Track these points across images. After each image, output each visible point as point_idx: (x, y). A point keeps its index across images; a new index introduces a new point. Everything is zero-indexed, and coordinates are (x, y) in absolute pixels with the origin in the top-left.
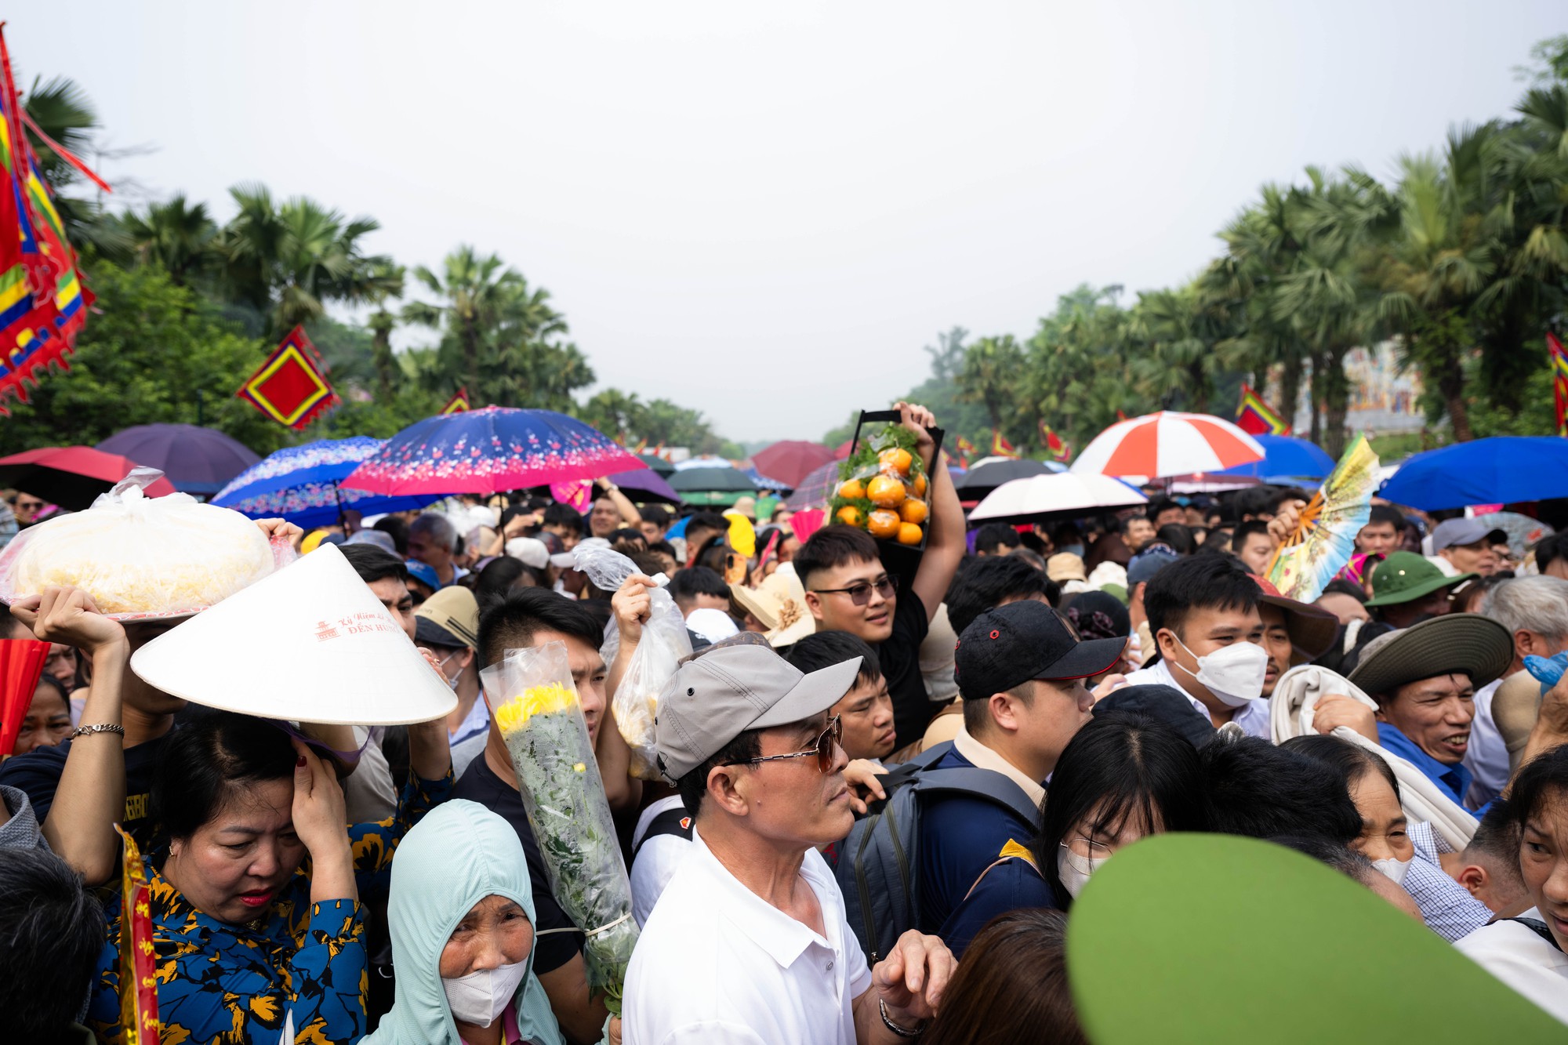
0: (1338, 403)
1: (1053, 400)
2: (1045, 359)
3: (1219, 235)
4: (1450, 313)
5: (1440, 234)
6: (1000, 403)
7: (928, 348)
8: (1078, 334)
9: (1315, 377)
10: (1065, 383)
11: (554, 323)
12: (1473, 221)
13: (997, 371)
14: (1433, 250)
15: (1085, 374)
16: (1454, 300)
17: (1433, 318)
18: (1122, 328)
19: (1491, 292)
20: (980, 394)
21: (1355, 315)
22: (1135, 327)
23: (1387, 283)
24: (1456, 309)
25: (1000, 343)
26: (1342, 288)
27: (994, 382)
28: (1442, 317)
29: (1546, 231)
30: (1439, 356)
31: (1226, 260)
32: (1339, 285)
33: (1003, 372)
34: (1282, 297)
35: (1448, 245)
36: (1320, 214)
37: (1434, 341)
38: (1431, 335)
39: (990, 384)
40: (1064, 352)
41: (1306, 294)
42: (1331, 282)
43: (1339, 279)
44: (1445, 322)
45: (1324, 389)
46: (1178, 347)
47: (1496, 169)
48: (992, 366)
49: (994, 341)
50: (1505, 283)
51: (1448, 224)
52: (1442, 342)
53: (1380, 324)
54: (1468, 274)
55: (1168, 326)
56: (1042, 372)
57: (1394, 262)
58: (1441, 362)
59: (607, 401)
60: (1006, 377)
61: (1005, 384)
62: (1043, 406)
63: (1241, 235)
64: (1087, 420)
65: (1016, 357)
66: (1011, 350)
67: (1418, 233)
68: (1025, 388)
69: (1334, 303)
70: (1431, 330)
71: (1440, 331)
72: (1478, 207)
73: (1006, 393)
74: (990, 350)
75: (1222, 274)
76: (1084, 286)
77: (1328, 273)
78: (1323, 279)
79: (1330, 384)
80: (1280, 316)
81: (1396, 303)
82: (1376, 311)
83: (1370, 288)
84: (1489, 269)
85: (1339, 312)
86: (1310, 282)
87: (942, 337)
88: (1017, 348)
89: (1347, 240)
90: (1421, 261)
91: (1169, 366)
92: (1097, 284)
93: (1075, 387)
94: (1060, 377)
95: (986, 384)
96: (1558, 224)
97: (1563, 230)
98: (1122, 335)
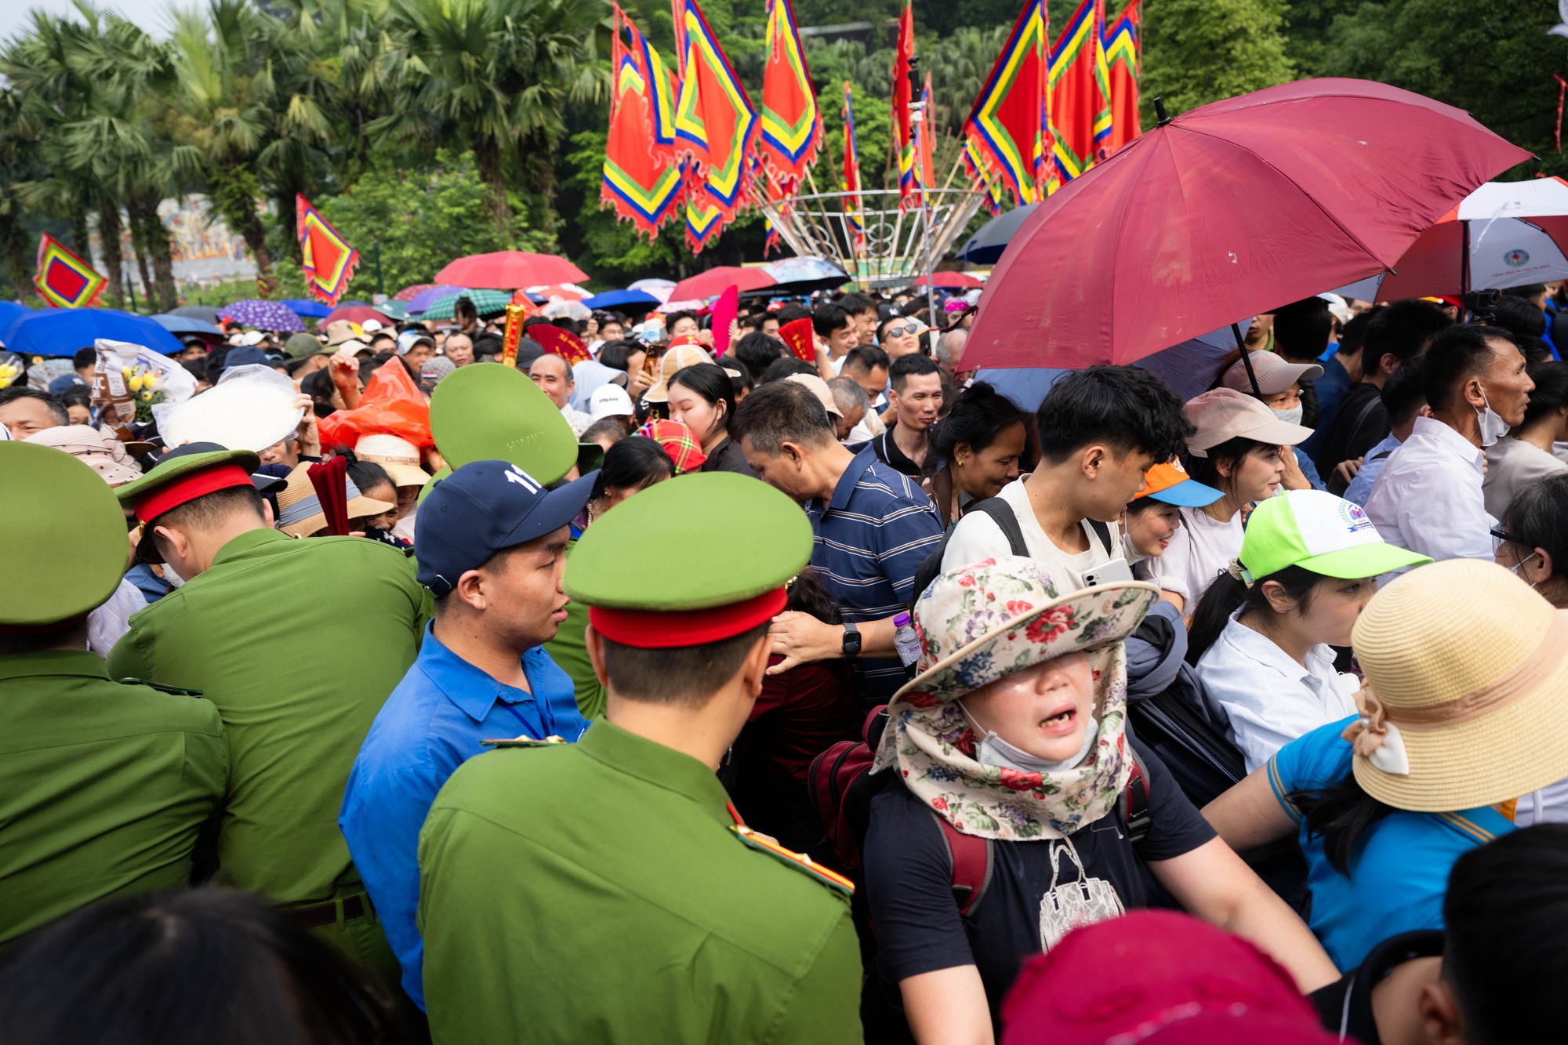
0: (161, 252)
4: (240, 168)
5: (217, 92)
9: (133, 224)
12: (243, 82)
14: (214, 105)
16: (235, 155)
17: (227, 171)
19: (268, 151)
21: (153, 165)
23: (177, 135)
24: (244, 165)
26: (134, 138)
28: (233, 172)
29: (302, 100)
30: (238, 209)
31: (7, 93)
32: (131, 135)
34: (73, 146)
35: (226, 103)
36: (95, 57)
37: (230, 195)
38: (227, 189)
41: (97, 140)
42: (121, 131)
43: (128, 127)
44: (237, 176)
45: (145, 238)
47: (255, 35)
50: (280, 144)
51: (222, 82)
52: (238, 196)
53: (177, 176)
54: (245, 136)
57: (180, 114)
58: (240, 214)
63: (17, 66)
67: (199, 87)
69: (130, 152)
70: (226, 184)
71: (235, 184)
72: (245, 69)
77: (114, 120)
78: (112, 128)
79: (149, 233)
80: (78, 163)
81: (185, 156)
82: (170, 163)
83: (164, 140)
84: (261, 129)
85: (135, 160)
86: (98, 129)
89: (129, 89)
90: (205, 115)
96: (311, 95)
97: (316, 101)
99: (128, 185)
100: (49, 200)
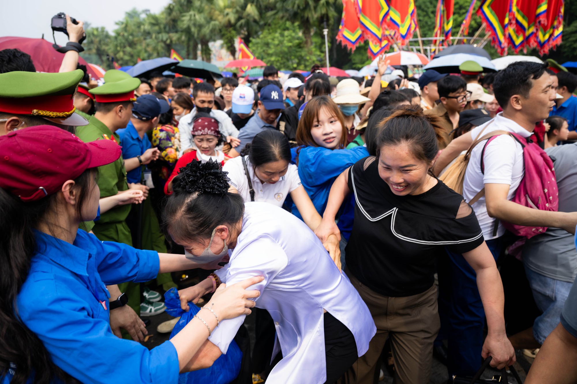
0: (208, 57)
1: (121, 54)
2: (116, 38)
4: (231, 29)
5: (227, 3)
6: (103, 55)
8: (128, 28)
9: (202, 48)
10: (125, 47)
13: (100, 42)
14: (225, 7)
15: (132, 44)
16: (229, 25)
17: (227, 31)
18: (142, 27)
19: (239, 23)
20: (94, 51)
21: (205, 28)
22: (147, 27)
23: (214, 18)
24: (233, 28)
25: (100, 30)
27: (99, 46)
28: (229, 30)
29: (251, 5)
31: (170, 5)
32: (200, 18)
33: (102, 42)
34: (184, 20)
35: (228, 7)
37: (227, 38)
38: (227, 36)
39: (98, 47)
40: (123, 36)
41: (190, 20)
42: (197, 17)
43: (199, 15)
44: (230, 32)
45: (204, 52)
46: (160, 36)
48: (98, 39)
49: (97, 29)
50: (243, 21)
52: (230, 38)
53: (211, 32)
54: (232, 18)
55: (156, 28)
56: (115, 43)
57: (215, 11)
58: (229, 45)
60: (104, 44)
61: (104, 47)
62: (118, 56)
65: (107, 36)
66: (105, 33)
68: (110, 49)
69: (199, 23)
70: (227, 34)
71: (229, 34)
73: (104, 50)
74: (95, 33)
75: (170, 9)
76: (135, 9)
77: (196, 13)
78: (195, 15)
79: (206, 51)
80: (186, 26)
81: (215, 25)
82: (210, 27)
83: (209, 19)
84: (236, 16)
85: (201, 26)
86: (191, 16)
88: (107, 32)
89: (202, 2)
90: (221, 12)
91: (158, 42)
93: (128, 49)
94: (122, 45)
95: (96, 47)
96: (255, 3)
97: (256, 6)
98: (142, 30)
99: (198, 34)
100: (179, 39)
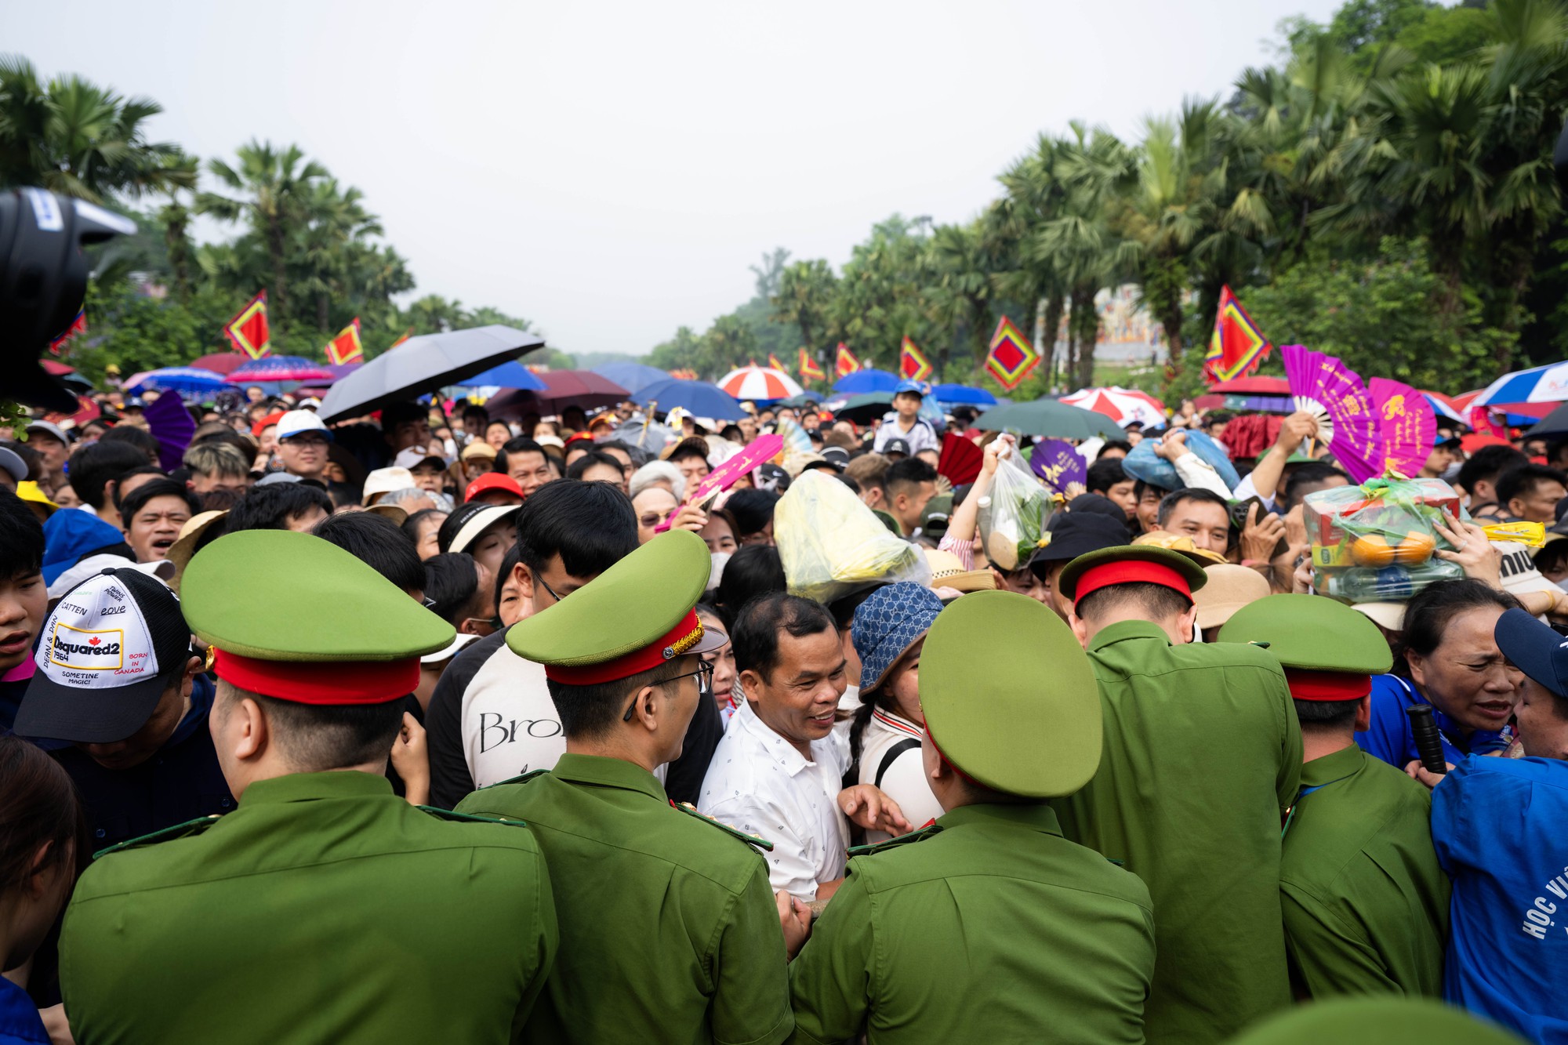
0: (1088, 334)
1: (858, 323)
2: (852, 285)
3: (999, 178)
4: (1175, 261)
5: (1171, 191)
6: (812, 324)
7: (753, 268)
8: (882, 263)
9: (1073, 310)
10: (869, 307)
11: (368, 224)
12: (1197, 180)
13: (810, 293)
14: (1165, 203)
15: (886, 300)
16: (1174, 249)
17: (1162, 265)
18: (919, 258)
19: (1204, 244)
20: (794, 315)
21: (1100, 259)
22: (930, 259)
23: (1126, 233)
24: (1180, 258)
25: (814, 267)
26: (1091, 235)
27: (807, 304)
28: (1167, 265)
29: (1250, 194)
30: (1165, 299)
31: (1005, 202)
32: (1089, 233)
33: (815, 295)
34: (1043, 241)
35: (1177, 201)
36: (1076, 166)
37: (1160, 286)
38: (1159, 280)
39: (803, 305)
40: (869, 279)
41: (1062, 237)
42: (1082, 229)
43: (1089, 226)
44: (1170, 269)
45: (1079, 323)
46: (963, 279)
47: (1219, 135)
48: (806, 289)
49: (809, 265)
50: (1216, 239)
51: (1178, 183)
52: (1167, 287)
53: (1117, 268)
54: (1184, 230)
55: (956, 261)
56: (848, 297)
57: (1134, 213)
58: (1165, 304)
59: (429, 307)
60: (818, 300)
61: (817, 307)
62: (849, 328)
63: (1017, 179)
64: (885, 343)
65: (829, 281)
66: (824, 274)
67: (1154, 189)
68: (832, 311)
69: (1085, 247)
70: (1160, 275)
71: (1166, 275)
72: (1201, 169)
73: (817, 314)
74: (804, 273)
75: (1001, 212)
76: (896, 216)
77: (1080, 220)
78: (1076, 226)
79: (1084, 318)
80: (1041, 256)
81: (1129, 251)
82: (1114, 256)
83: (1114, 237)
84: (1199, 224)
85: (1088, 254)
86: (1065, 228)
87: (766, 257)
88: (830, 272)
89: (1097, 192)
90: (1153, 214)
91: (955, 296)
92: (908, 215)
93: (876, 312)
94: (864, 302)
95: (799, 306)
96: (1260, 189)
97: (1264, 195)
98: (918, 266)
99: (1077, 274)
100: (1014, 287)
